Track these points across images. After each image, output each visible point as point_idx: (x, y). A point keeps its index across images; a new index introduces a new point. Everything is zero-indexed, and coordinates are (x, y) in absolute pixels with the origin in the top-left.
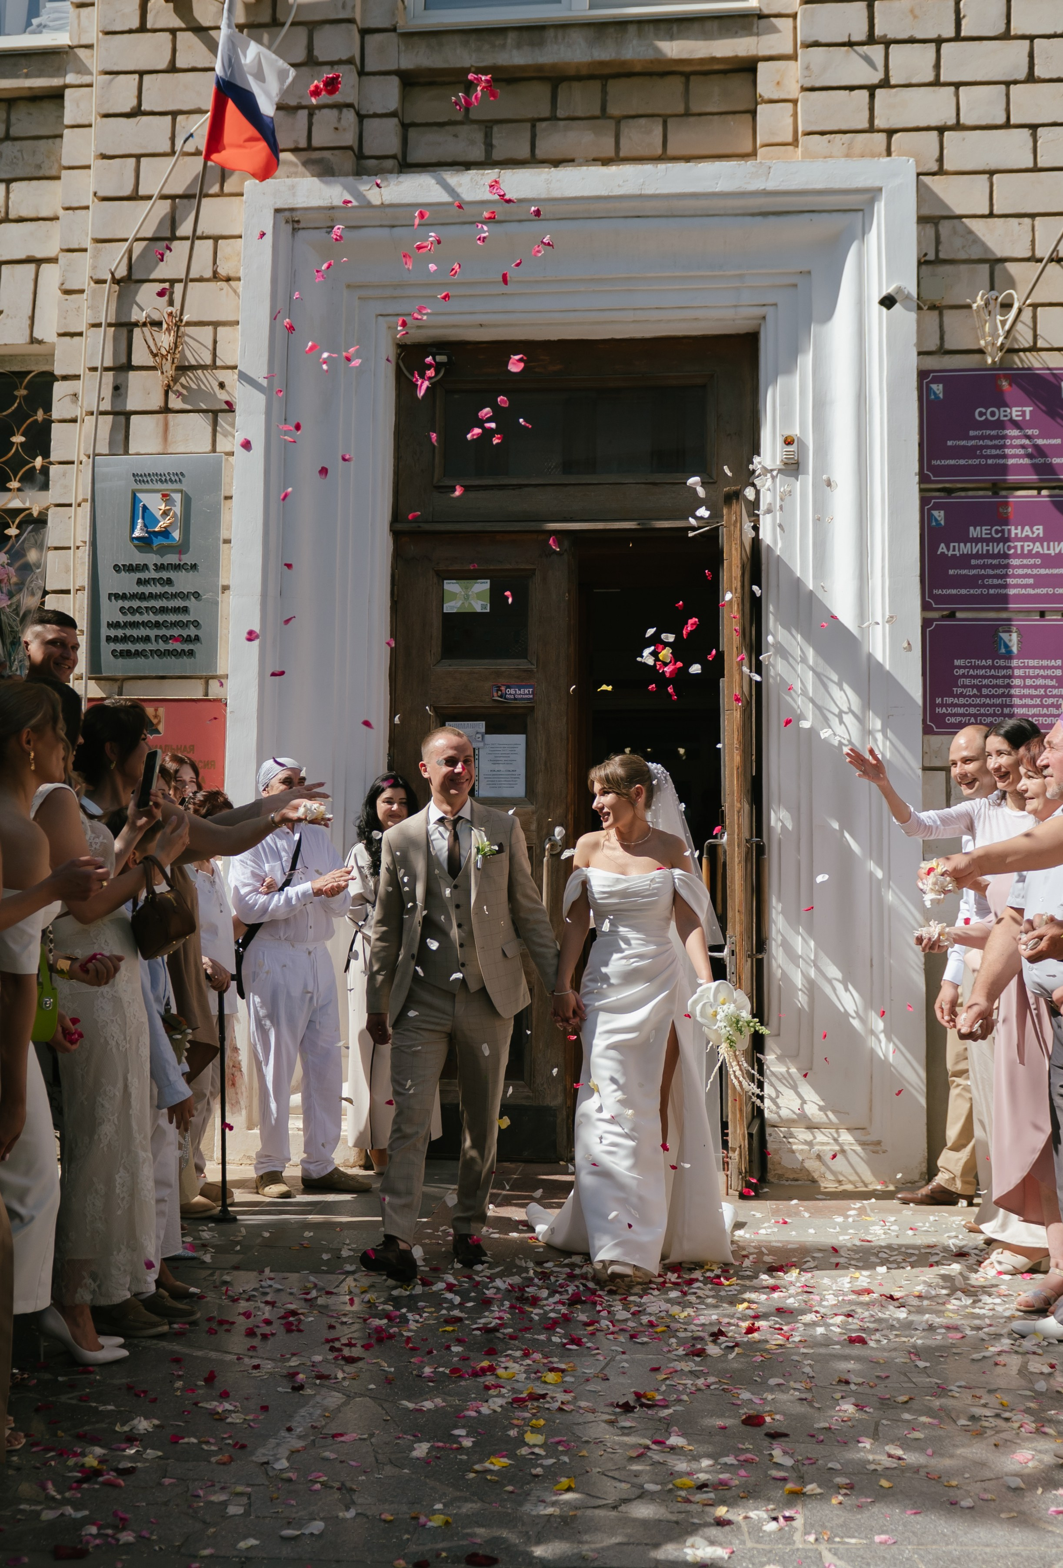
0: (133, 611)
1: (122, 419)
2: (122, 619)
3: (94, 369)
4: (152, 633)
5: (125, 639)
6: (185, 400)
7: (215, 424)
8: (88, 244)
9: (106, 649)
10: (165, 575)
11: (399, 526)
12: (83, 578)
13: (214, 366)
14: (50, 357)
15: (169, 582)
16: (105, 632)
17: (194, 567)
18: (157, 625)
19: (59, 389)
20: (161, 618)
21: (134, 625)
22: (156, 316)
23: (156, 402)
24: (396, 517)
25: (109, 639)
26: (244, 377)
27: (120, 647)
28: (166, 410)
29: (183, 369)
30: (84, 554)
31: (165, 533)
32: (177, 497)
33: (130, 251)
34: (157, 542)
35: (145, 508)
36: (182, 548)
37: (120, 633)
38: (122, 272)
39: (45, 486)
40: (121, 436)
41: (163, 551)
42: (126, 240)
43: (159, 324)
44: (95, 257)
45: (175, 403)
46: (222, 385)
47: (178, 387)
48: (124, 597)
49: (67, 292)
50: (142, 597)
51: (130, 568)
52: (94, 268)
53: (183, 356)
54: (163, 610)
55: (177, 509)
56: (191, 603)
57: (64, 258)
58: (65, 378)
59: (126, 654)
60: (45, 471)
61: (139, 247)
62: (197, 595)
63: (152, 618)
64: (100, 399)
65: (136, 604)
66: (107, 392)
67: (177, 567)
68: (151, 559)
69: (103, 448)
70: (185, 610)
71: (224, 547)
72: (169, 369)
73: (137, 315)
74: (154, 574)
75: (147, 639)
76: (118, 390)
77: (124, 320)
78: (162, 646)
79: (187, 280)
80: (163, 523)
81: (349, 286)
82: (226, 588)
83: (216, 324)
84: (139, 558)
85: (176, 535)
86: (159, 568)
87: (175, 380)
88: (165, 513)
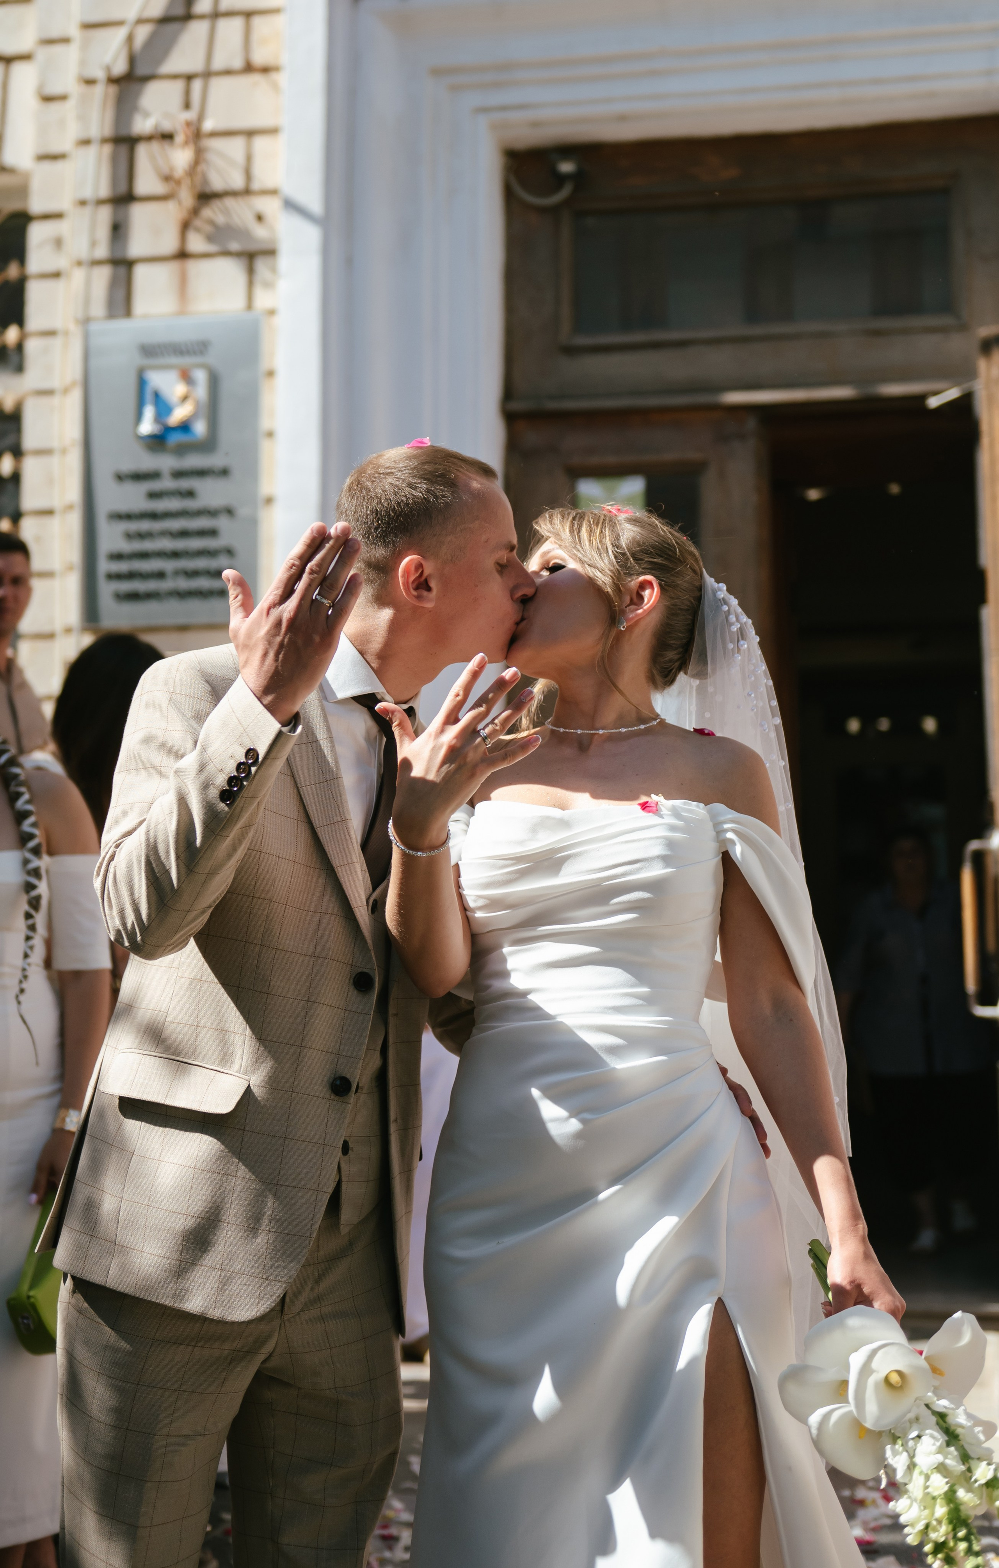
0: (141, 536)
1: (122, 270)
2: (126, 547)
3: (83, 203)
4: (168, 566)
5: (131, 576)
6: (210, 239)
7: (251, 271)
8: (74, 31)
9: (106, 590)
10: (185, 484)
11: (517, 406)
12: (73, 492)
13: (247, 192)
14: (23, 191)
15: (190, 494)
16: (104, 566)
17: (224, 472)
18: (175, 555)
19: (37, 234)
20: (180, 544)
21: (144, 555)
22: (167, 126)
23: (169, 244)
24: (509, 393)
25: (113, 577)
26: (290, 205)
27: (126, 586)
28: (182, 255)
29: (205, 197)
30: (74, 461)
31: (185, 427)
32: (201, 376)
33: (130, 39)
34: (174, 439)
36: (208, 445)
37: (123, 567)
38: (120, 68)
39: (20, 368)
40: (121, 294)
41: (182, 450)
42: (119, 23)
43: (167, 137)
44: (85, 46)
45: (196, 243)
46: (260, 218)
47: (197, 223)
48: (128, 517)
49: (48, 99)
50: (153, 516)
51: (138, 477)
52: (83, 63)
53: (205, 181)
54: (184, 534)
55: (201, 391)
56: (222, 523)
57: (42, 54)
58: (47, 217)
59: (133, 597)
60: (20, 347)
61: (143, 33)
62: (229, 512)
63: (167, 544)
64: (93, 244)
65: (145, 526)
66: (103, 232)
67: (201, 473)
68: (166, 462)
69: (98, 308)
70: (212, 533)
71: (265, 445)
72: (187, 198)
73: (142, 125)
74: (167, 483)
75: (160, 575)
76: (118, 230)
77: (123, 132)
78: (183, 584)
79: (208, 74)
80: (179, 414)
81: (437, 72)
82: (269, 501)
83: (250, 134)
84: (148, 462)
85: (200, 428)
86: (178, 474)
87: (195, 212)
88: (185, 398)
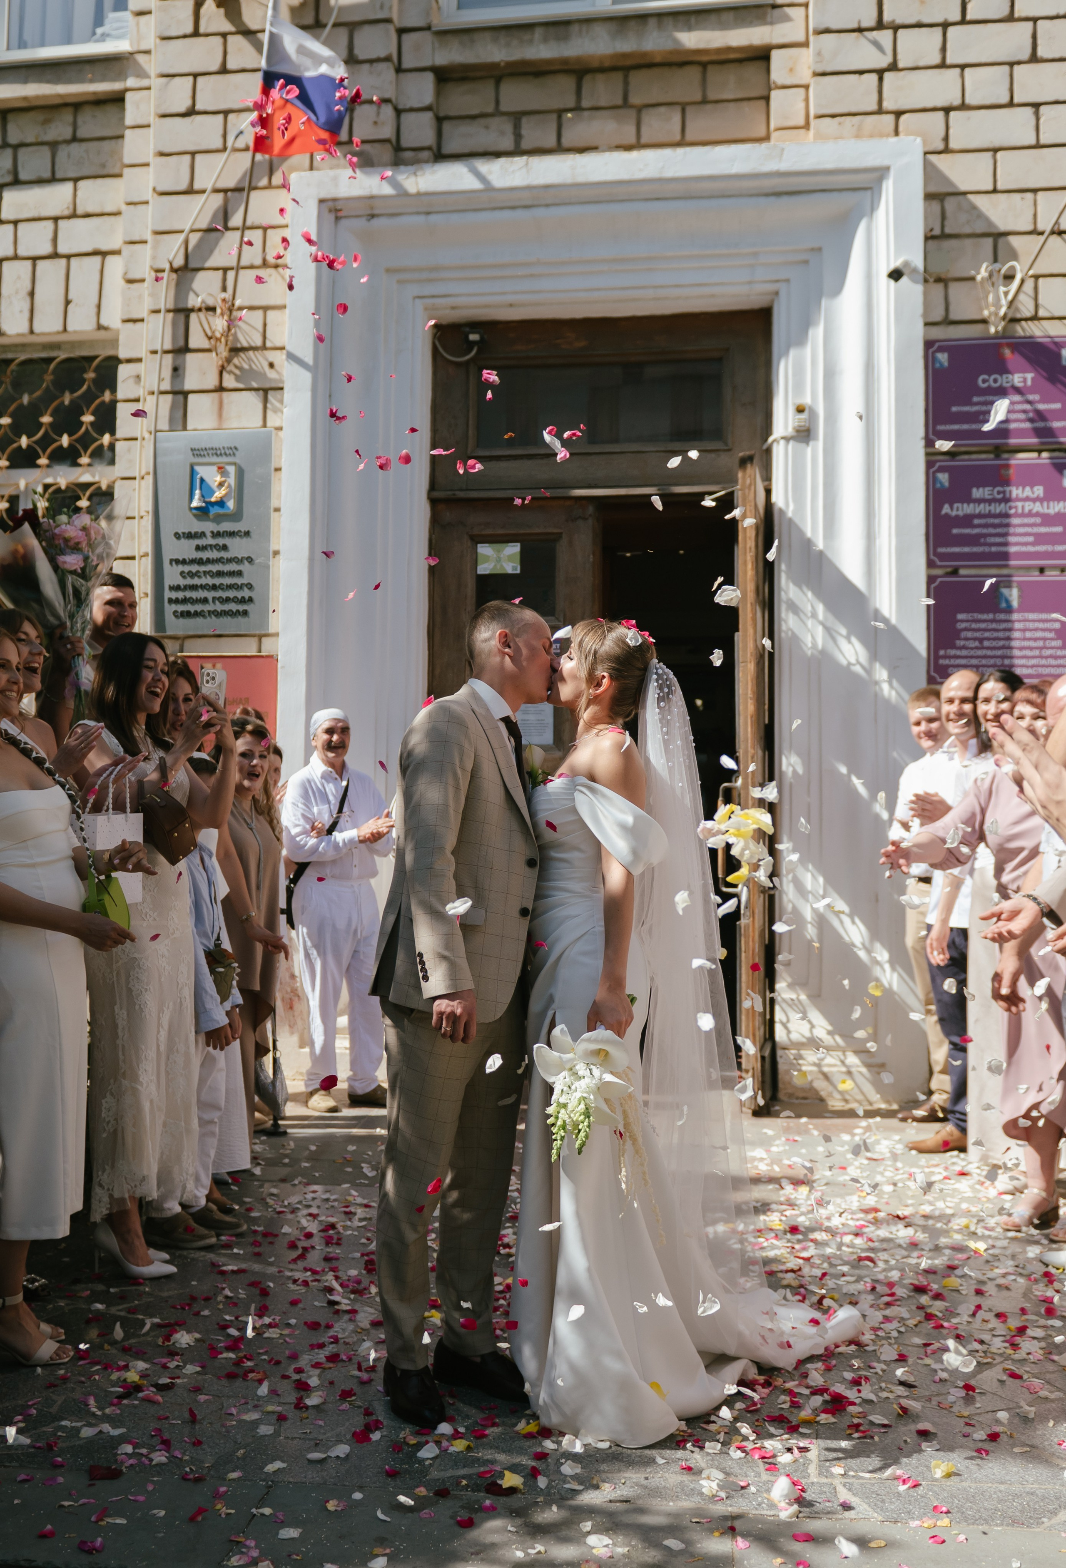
0: (192, 575)
1: (181, 398)
2: (182, 582)
3: (155, 352)
4: (210, 595)
5: (185, 601)
6: (238, 379)
7: (265, 401)
8: (149, 237)
9: (169, 609)
10: (221, 541)
11: (436, 494)
12: (147, 546)
13: (264, 347)
14: (114, 342)
15: (225, 548)
16: (168, 594)
17: (247, 534)
18: (214, 587)
19: (124, 372)
20: (217, 581)
21: (193, 588)
22: (210, 302)
23: (212, 382)
24: (433, 486)
25: (171, 601)
26: (291, 357)
27: (181, 608)
28: (220, 389)
29: (236, 350)
30: (148, 523)
31: (221, 503)
32: (231, 469)
33: (186, 242)
34: (214, 511)
35: (202, 480)
36: (237, 516)
37: (180, 595)
38: (179, 262)
39: (112, 462)
40: (180, 414)
41: (219, 519)
42: (182, 232)
43: (213, 309)
44: (155, 247)
45: (229, 381)
46: (271, 365)
47: (231, 367)
48: (184, 562)
49: (130, 281)
50: (200, 562)
51: (190, 536)
52: (154, 258)
53: (236, 339)
54: (220, 574)
55: (232, 480)
56: (245, 567)
57: (127, 250)
58: (129, 361)
59: (187, 614)
60: (112, 447)
61: (194, 238)
62: (250, 560)
63: (209, 581)
64: (161, 380)
65: (194, 568)
66: (167, 373)
67: (232, 534)
68: (208, 527)
69: (164, 424)
70: (240, 574)
71: (274, 516)
72: (224, 352)
73: (193, 301)
74: (210, 541)
75: (205, 601)
76: (177, 370)
77: (181, 306)
78: (219, 607)
79: (239, 268)
80: (218, 495)
81: (388, 271)
82: (276, 553)
83: (265, 309)
84: (197, 526)
85: (231, 504)
86: (216, 535)
87: (229, 361)
88: (221, 485)
